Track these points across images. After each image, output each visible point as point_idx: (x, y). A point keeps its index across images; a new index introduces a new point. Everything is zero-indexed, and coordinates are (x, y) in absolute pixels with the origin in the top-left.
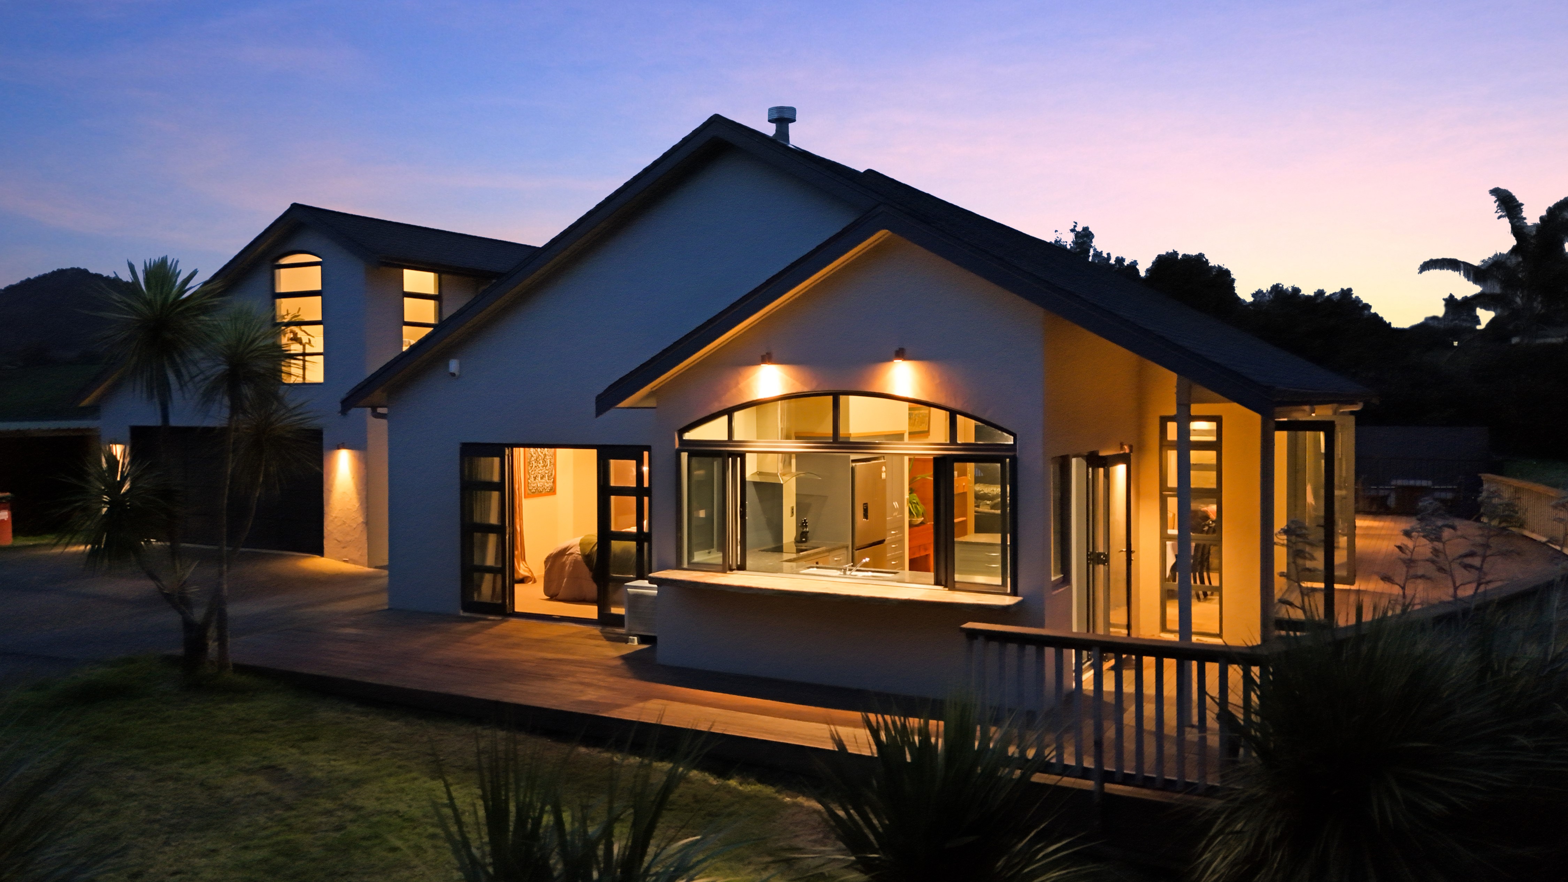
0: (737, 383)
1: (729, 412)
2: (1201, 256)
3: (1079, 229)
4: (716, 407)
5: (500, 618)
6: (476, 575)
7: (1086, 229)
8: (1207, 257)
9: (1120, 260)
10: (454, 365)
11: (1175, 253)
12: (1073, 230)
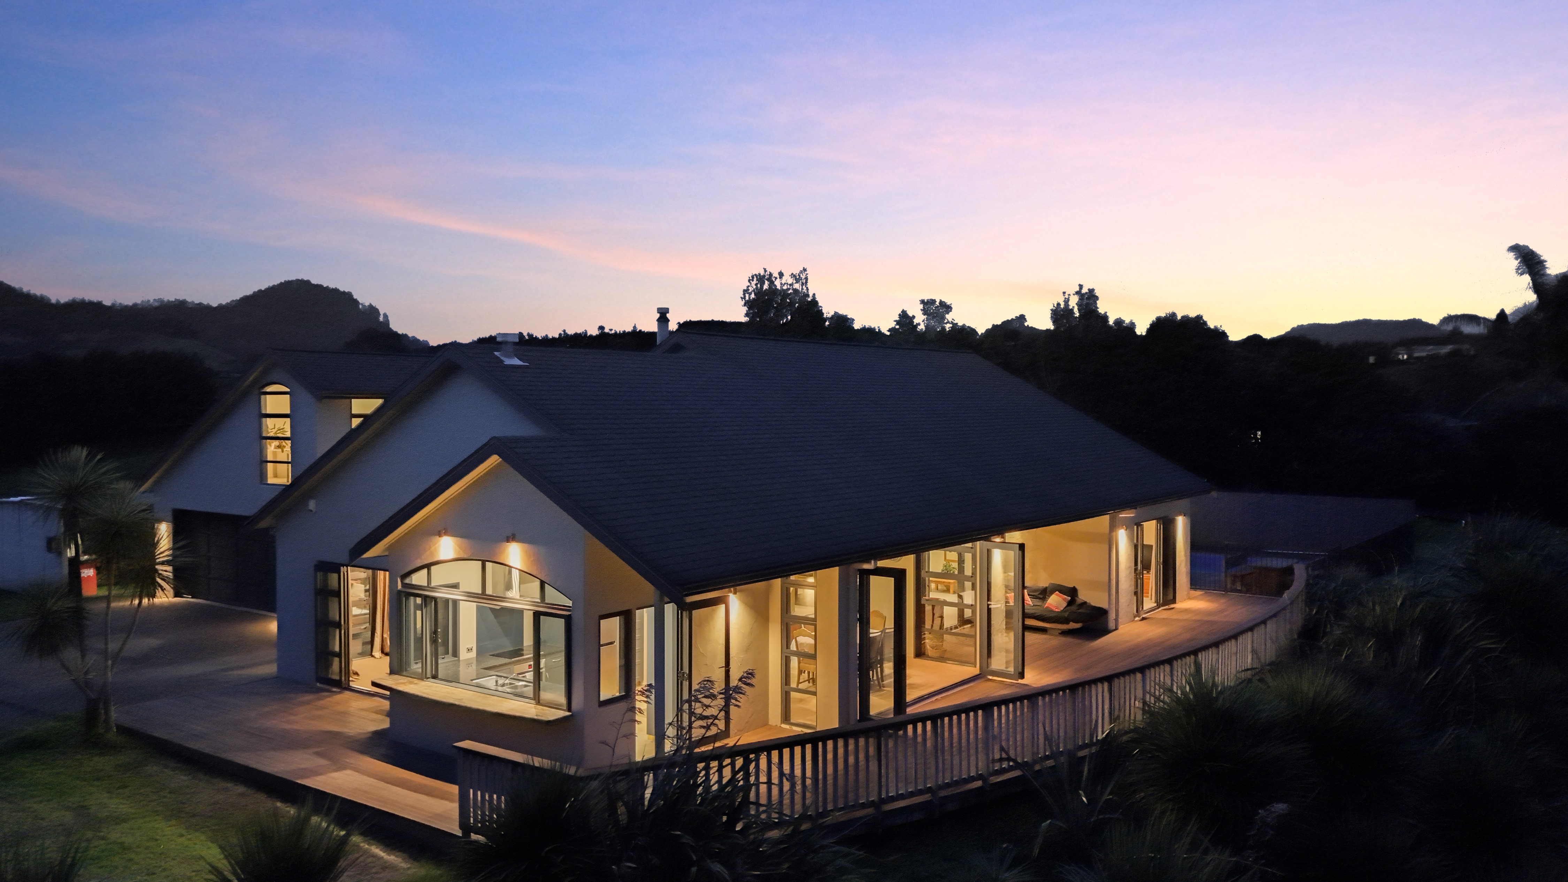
0: (430, 547)
1: (428, 566)
2: (1199, 318)
3: (1084, 290)
4: (419, 563)
5: (339, 690)
6: (330, 657)
7: (1091, 291)
8: (1205, 318)
9: (1119, 322)
10: (312, 504)
11: (1174, 315)
12: (1077, 293)
